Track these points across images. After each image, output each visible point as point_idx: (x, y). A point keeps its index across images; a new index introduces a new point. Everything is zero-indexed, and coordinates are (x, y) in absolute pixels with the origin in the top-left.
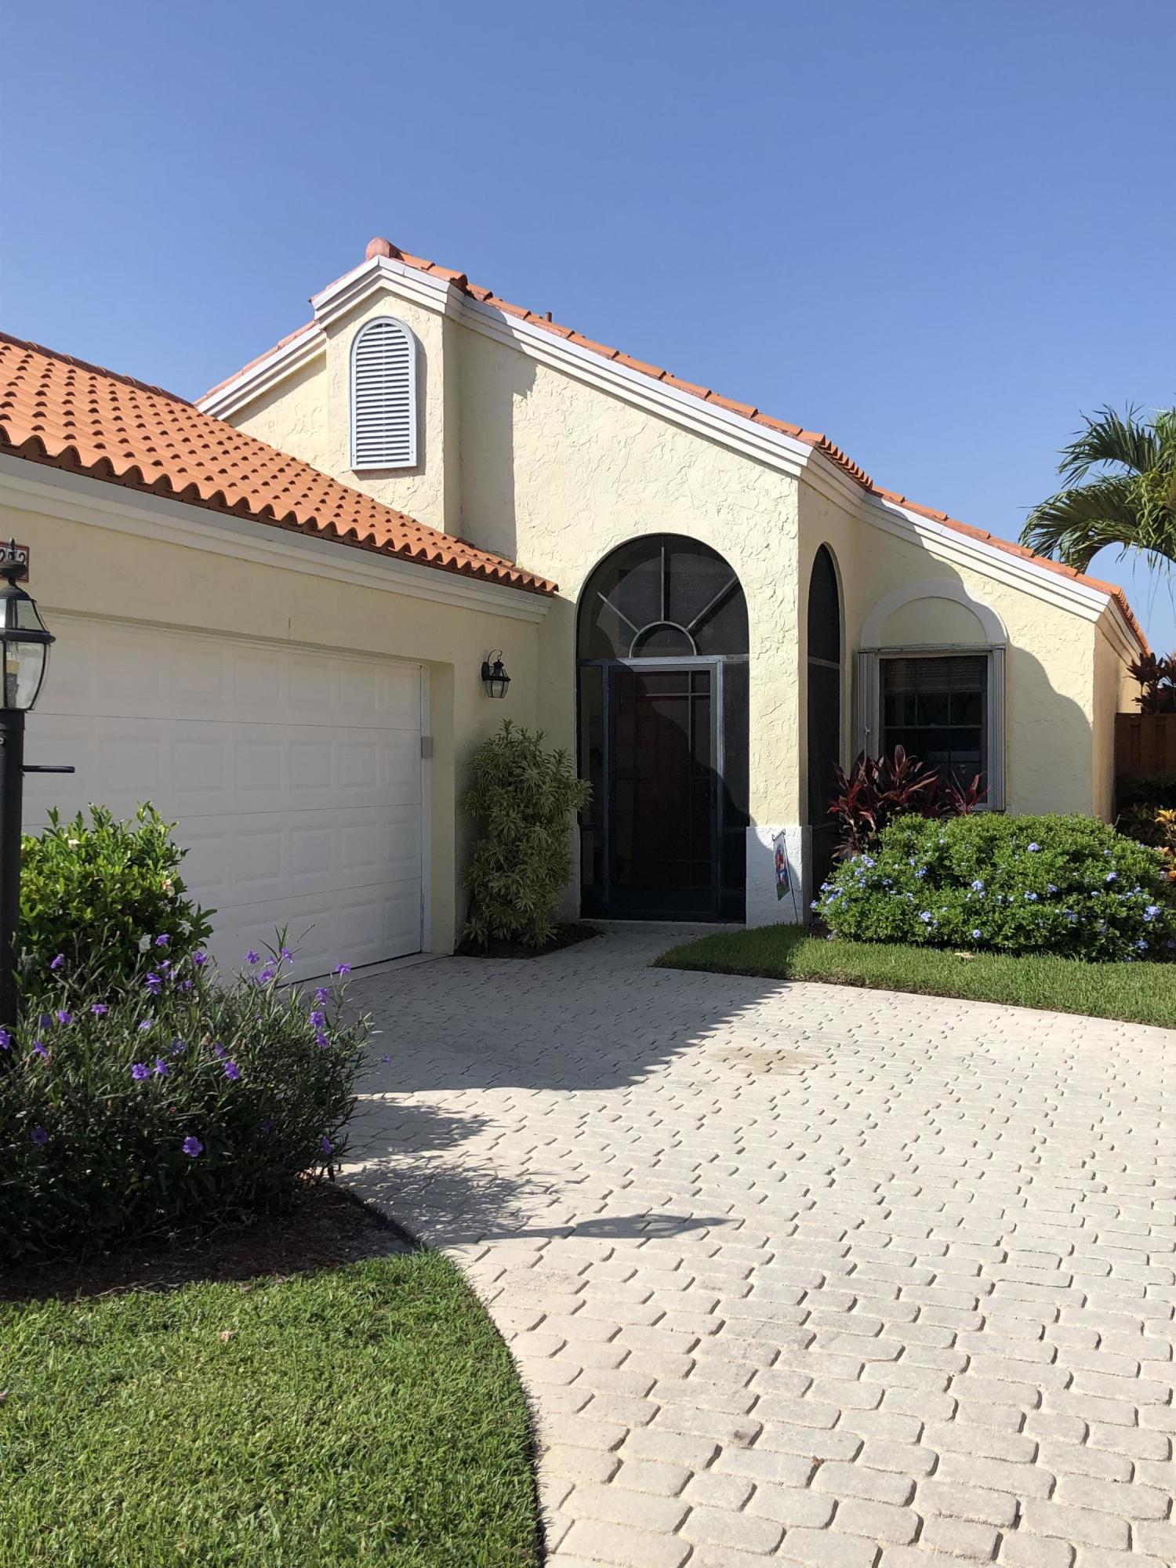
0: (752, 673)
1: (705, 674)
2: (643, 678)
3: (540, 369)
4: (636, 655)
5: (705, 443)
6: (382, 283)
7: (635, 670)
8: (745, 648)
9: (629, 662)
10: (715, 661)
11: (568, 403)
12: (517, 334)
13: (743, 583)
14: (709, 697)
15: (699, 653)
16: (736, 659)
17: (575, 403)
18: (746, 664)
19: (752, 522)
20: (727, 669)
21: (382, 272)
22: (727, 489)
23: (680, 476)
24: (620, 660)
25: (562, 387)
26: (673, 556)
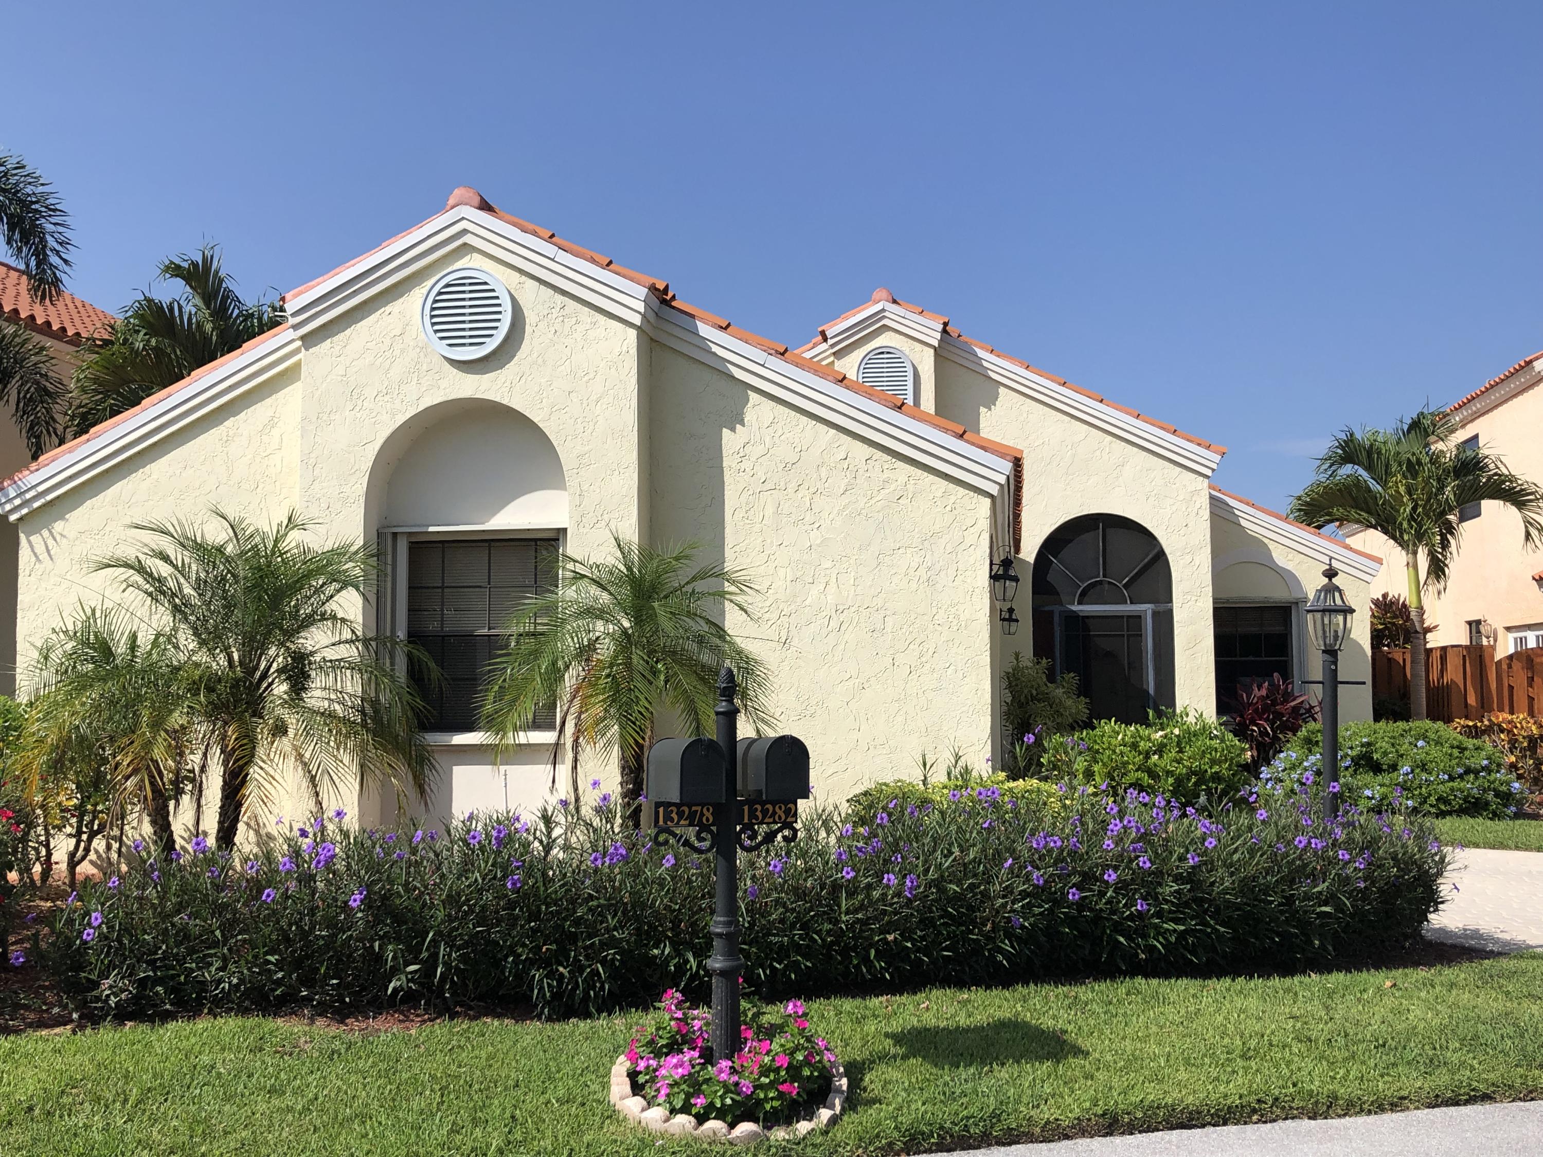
0: (1176, 618)
1: (1137, 619)
2: (1086, 620)
3: (1002, 390)
4: (1080, 603)
5: (1135, 449)
6: (885, 322)
7: (1081, 614)
8: (1170, 600)
9: (1075, 608)
10: (1146, 609)
11: (1025, 415)
12: (985, 364)
13: (1167, 551)
14: (1141, 635)
15: (1131, 603)
16: (1162, 607)
17: (1030, 416)
18: (1171, 611)
19: (1174, 508)
20: (1155, 614)
21: (886, 314)
22: (1154, 483)
23: (1116, 472)
24: (1069, 606)
25: (1020, 404)
26: (1108, 530)
